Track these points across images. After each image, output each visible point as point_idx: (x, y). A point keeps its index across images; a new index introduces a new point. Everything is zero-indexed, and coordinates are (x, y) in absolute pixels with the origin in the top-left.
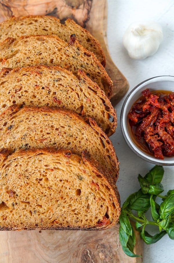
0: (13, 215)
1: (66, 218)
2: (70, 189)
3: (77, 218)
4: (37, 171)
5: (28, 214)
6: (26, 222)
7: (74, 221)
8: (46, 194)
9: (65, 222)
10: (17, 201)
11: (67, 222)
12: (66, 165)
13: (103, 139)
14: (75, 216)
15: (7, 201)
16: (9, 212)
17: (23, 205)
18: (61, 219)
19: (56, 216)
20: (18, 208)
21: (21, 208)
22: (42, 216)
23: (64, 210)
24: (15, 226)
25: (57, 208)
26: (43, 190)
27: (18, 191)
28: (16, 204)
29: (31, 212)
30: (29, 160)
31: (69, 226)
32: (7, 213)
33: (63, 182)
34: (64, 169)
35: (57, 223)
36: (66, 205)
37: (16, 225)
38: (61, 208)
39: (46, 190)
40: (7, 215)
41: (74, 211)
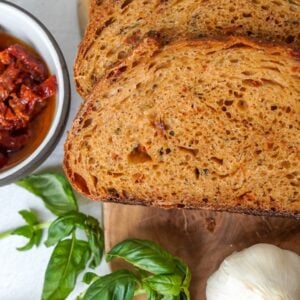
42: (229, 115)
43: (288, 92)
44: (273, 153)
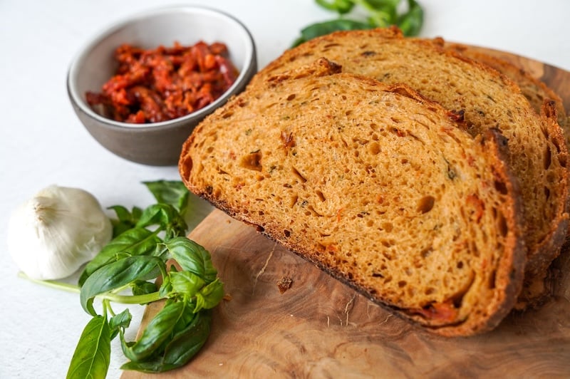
0: (260, 186)
1: (358, 251)
2: (412, 186)
3: (384, 267)
4: (367, 124)
5: (289, 200)
6: (273, 215)
7: (370, 268)
8: (353, 176)
9: (350, 260)
10: (286, 164)
11: (355, 264)
12: (439, 133)
13: (554, 151)
14: (381, 256)
15: (269, 153)
16: (255, 178)
17: (292, 178)
18: (346, 248)
19: (340, 235)
20: (280, 177)
21: (284, 181)
22: (312, 220)
23: (366, 228)
24: (246, 212)
25: (354, 218)
26: (353, 166)
27: (302, 144)
28: (281, 168)
29: (295, 200)
30: (368, 94)
31: (351, 276)
32: (252, 177)
33: (408, 165)
34: (428, 142)
35: (332, 253)
36: (379, 222)
37: (249, 210)
38: (363, 222)
39: (359, 168)
40: (249, 180)
41: (386, 244)
42: (357, 154)
43: (426, 150)
44: (381, 208)
